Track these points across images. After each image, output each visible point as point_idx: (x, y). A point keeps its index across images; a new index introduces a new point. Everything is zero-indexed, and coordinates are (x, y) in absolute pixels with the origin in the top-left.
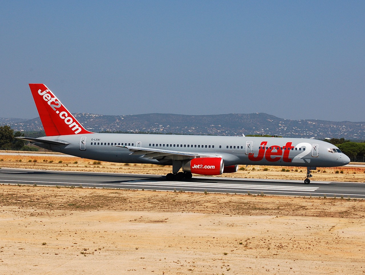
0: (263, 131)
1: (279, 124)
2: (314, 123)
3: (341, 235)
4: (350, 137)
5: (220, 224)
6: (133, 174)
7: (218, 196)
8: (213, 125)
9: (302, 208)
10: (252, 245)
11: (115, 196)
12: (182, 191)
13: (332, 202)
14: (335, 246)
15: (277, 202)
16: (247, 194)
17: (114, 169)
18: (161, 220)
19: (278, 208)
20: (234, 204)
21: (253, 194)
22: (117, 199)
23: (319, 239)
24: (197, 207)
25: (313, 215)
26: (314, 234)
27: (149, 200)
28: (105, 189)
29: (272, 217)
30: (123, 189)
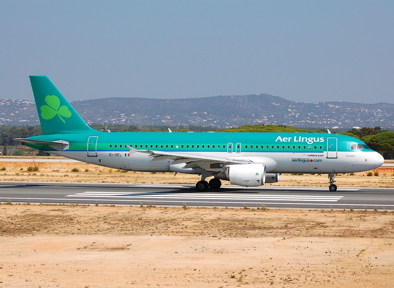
0: (266, 119)
1: (289, 109)
2: (337, 107)
3: (374, 262)
4: (388, 124)
5: (204, 249)
6: (83, 183)
7: (201, 212)
8: (195, 113)
9: (319, 225)
10: (248, 278)
11: (57, 215)
12: (152, 205)
13: (361, 216)
14: (365, 277)
15: (285, 218)
16: (243, 208)
17: (57, 177)
18: (122, 246)
19: (286, 226)
20: (224, 222)
21: (251, 208)
22: (61, 218)
23: (342, 268)
24: (173, 228)
25: (335, 235)
26: (336, 261)
27: (105, 218)
28: (43, 205)
29: (277, 239)
30: (69, 204)
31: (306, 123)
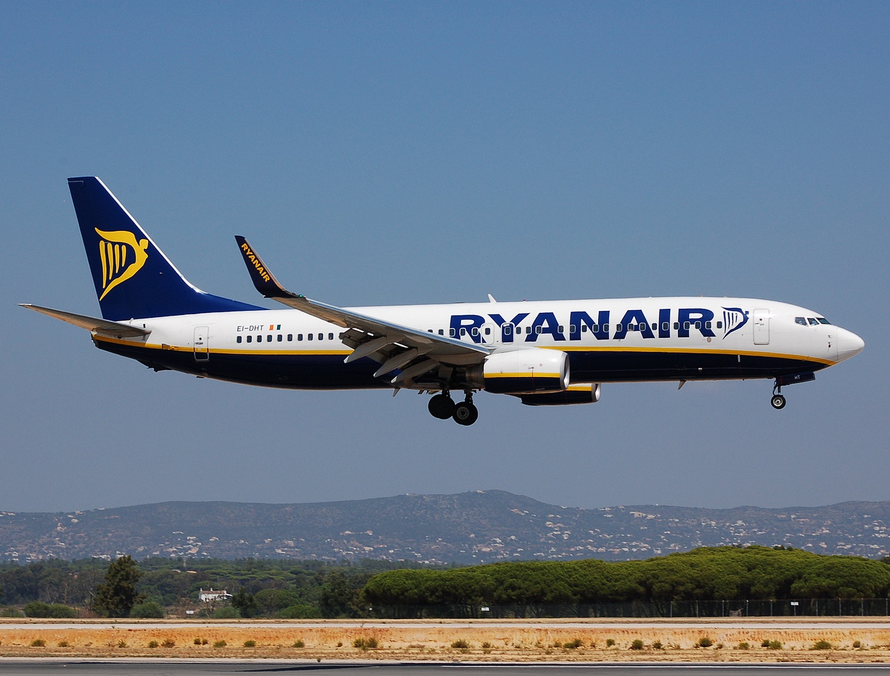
0: (499, 543)
1: (547, 523)
2: (650, 516)
8: (349, 532)
31: (586, 551)
